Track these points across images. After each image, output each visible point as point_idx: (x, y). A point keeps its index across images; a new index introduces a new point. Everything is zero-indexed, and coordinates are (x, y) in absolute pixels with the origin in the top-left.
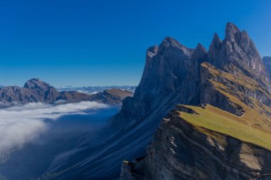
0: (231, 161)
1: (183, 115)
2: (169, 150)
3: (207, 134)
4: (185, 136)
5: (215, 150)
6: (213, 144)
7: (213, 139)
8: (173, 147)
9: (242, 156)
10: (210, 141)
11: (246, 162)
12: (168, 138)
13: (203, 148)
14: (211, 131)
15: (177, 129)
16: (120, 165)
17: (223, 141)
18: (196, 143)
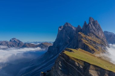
0: (85, 73)
1: (66, 52)
2: (58, 68)
3: (75, 60)
4: (66, 61)
5: (78, 68)
6: (78, 65)
7: (78, 63)
8: (60, 66)
9: (90, 71)
10: (77, 64)
11: (92, 74)
12: (58, 62)
13: (73, 67)
14: (77, 59)
15: (62, 58)
16: (40, 74)
17: (83, 64)
18: (70, 65)
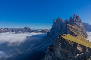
0: (75, 48)
1: (63, 36)
2: (59, 45)
3: (69, 41)
4: (63, 42)
5: (71, 45)
6: (70, 44)
7: (70, 43)
8: (60, 44)
9: (77, 47)
10: (69, 43)
11: (78, 49)
12: (59, 42)
13: (68, 45)
14: (70, 41)
15: (61, 40)
17: (73, 43)
18: (66, 44)
